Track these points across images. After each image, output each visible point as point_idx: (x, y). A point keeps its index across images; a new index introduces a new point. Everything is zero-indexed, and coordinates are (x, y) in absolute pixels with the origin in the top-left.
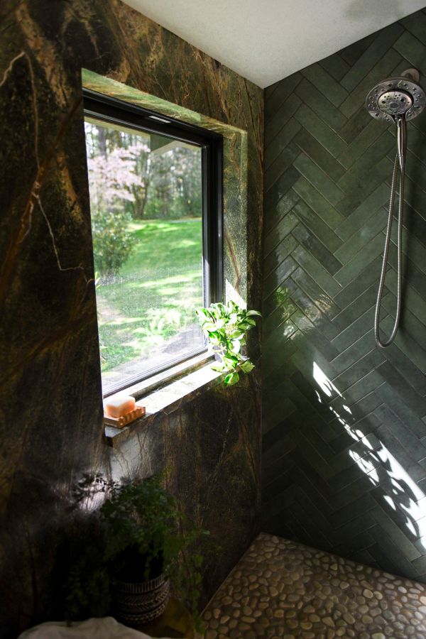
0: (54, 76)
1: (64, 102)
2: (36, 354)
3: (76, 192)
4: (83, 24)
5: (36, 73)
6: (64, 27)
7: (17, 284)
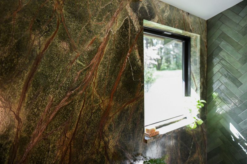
0: (135, 22)
1: (138, 30)
2: (125, 106)
3: (140, 56)
4: (145, 7)
5: (130, 22)
6: (139, 8)
7: (121, 84)
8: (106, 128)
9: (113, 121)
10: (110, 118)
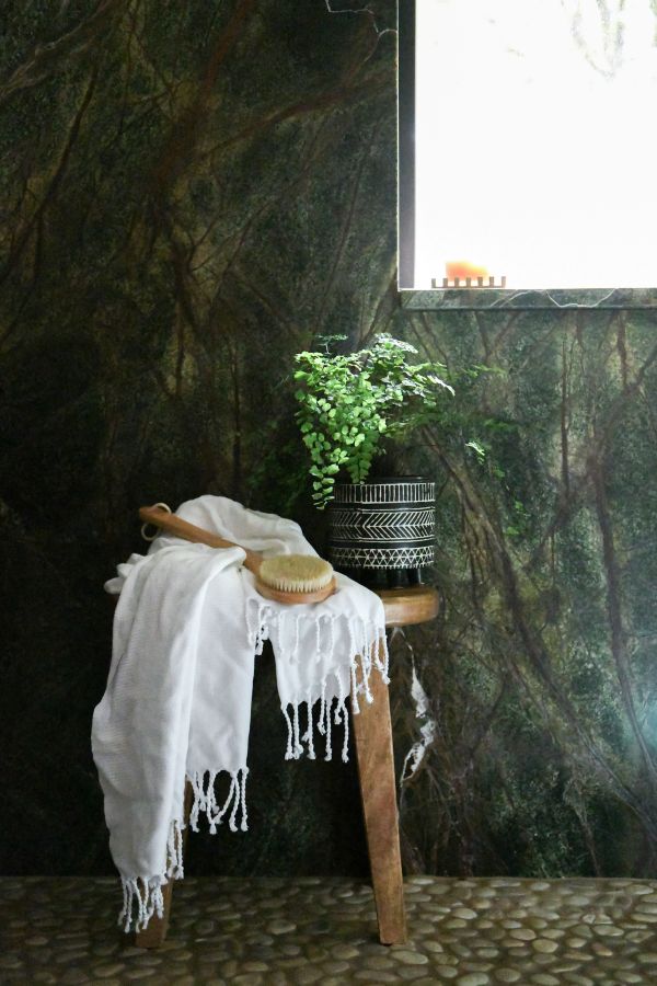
8: (181, 192)
9: (213, 169)
10: (203, 157)
